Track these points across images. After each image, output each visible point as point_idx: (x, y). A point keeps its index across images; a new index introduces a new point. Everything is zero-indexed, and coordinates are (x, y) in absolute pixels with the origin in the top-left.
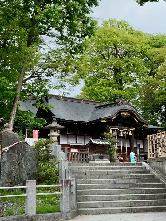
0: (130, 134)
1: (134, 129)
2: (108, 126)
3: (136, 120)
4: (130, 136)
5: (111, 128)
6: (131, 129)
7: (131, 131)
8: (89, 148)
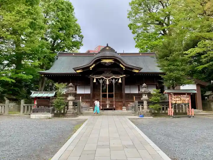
0: (120, 81)
1: (125, 75)
2: (91, 76)
3: (122, 66)
4: (120, 83)
5: (94, 77)
6: (121, 76)
7: (121, 78)
8: (81, 97)
